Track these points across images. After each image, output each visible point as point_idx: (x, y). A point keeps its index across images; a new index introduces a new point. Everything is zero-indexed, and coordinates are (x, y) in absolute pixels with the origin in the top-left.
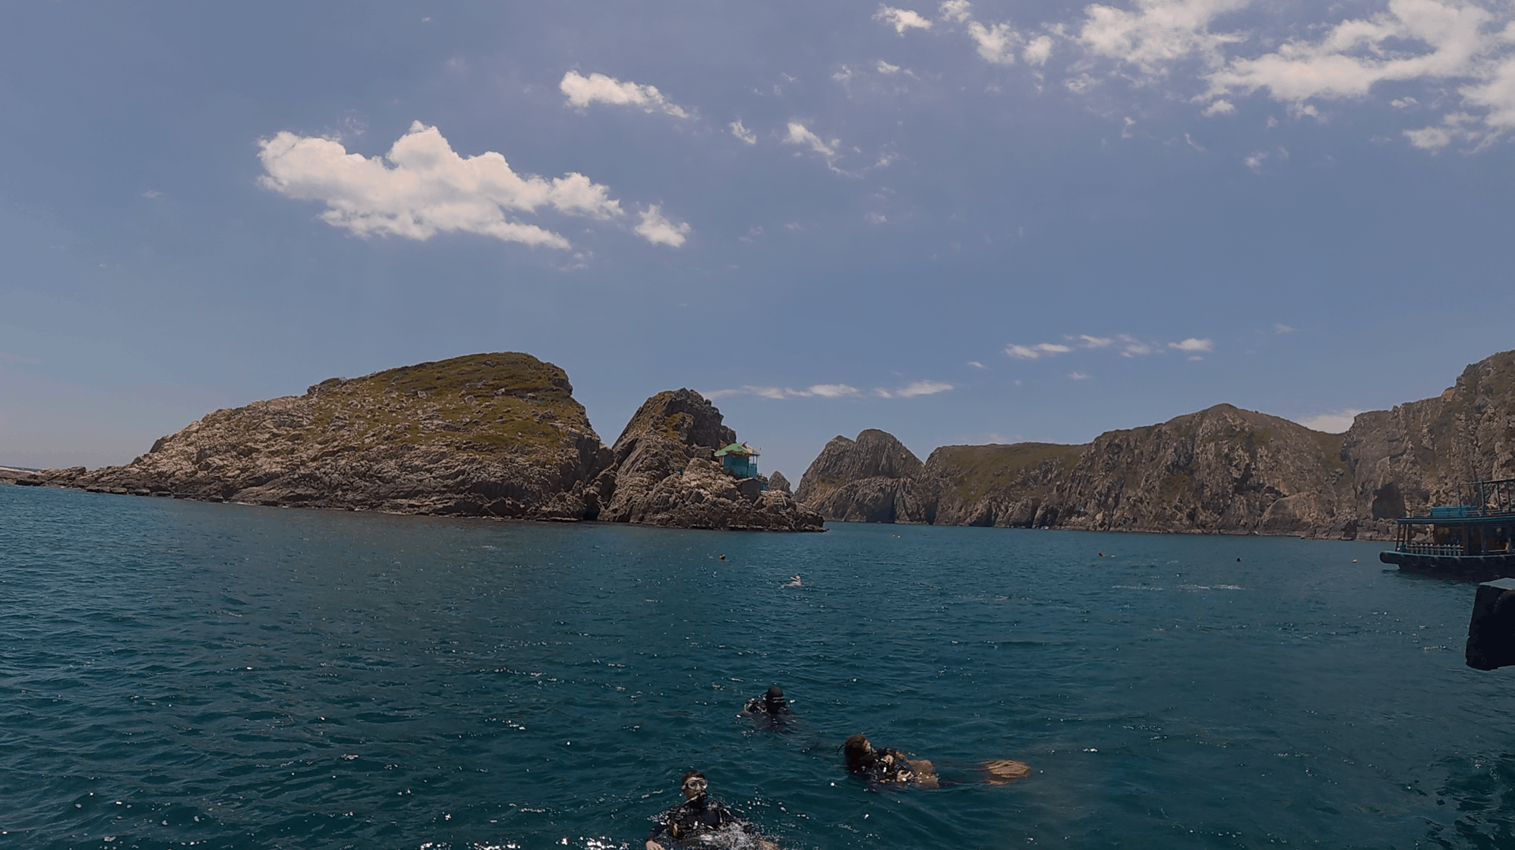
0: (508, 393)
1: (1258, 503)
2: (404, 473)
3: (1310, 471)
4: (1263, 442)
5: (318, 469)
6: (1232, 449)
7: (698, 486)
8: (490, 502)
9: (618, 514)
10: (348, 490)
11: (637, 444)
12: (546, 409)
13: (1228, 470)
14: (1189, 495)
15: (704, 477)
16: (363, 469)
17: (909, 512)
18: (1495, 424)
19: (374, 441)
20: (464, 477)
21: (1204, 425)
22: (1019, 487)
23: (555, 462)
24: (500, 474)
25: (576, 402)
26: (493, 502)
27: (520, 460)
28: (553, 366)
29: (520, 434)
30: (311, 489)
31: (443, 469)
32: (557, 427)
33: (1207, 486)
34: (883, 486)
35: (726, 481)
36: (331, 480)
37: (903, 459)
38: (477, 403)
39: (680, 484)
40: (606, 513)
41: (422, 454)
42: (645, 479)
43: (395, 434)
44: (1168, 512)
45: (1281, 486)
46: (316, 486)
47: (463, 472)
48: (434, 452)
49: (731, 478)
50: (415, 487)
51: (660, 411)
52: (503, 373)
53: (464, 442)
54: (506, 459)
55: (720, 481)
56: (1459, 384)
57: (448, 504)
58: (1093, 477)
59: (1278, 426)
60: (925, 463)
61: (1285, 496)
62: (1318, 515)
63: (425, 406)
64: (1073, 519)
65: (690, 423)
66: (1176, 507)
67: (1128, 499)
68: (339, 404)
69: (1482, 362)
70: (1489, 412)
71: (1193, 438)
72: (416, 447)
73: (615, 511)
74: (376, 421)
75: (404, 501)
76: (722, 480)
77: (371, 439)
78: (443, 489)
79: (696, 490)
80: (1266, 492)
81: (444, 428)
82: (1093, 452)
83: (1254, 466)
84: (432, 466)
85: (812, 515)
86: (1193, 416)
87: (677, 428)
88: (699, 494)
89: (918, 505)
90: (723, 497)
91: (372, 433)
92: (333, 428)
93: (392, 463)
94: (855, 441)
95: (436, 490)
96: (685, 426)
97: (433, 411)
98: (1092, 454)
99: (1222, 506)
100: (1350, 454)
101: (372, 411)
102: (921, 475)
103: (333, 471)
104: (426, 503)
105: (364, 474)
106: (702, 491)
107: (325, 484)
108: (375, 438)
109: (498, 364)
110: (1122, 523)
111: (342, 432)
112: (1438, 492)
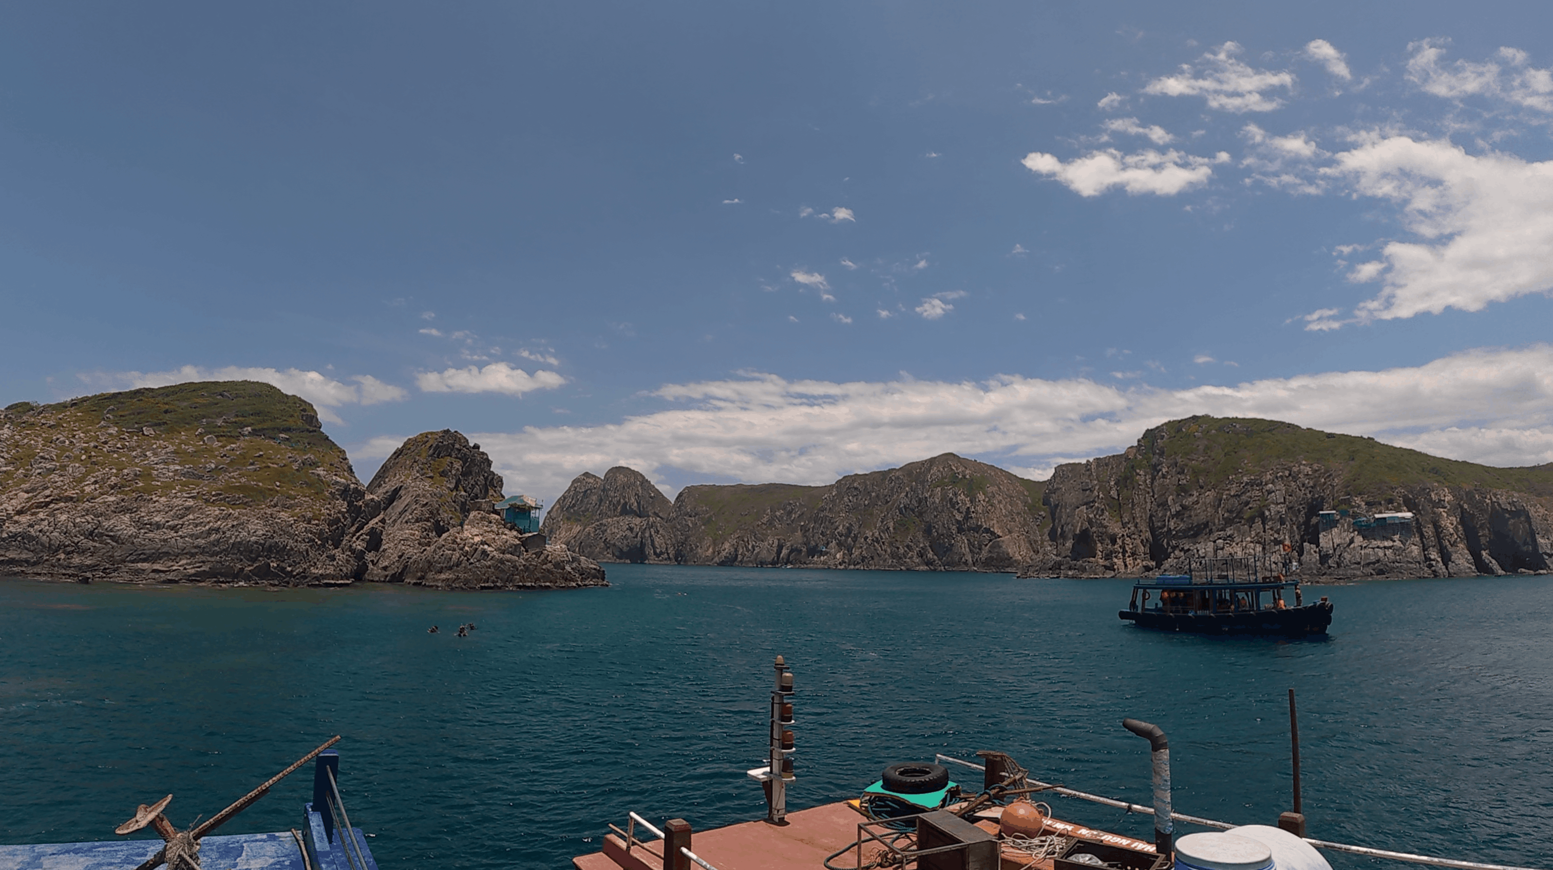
0: (255, 433)
1: (976, 543)
2: (142, 531)
3: (1018, 514)
4: (981, 488)
5: (31, 526)
6: (955, 494)
7: (483, 543)
8: (252, 566)
9: (390, 572)
10: (73, 552)
11: (402, 492)
12: (305, 455)
13: (952, 513)
14: (920, 535)
15: (486, 532)
16: (90, 526)
17: (658, 551)
18: (1168, 481)
19: (96, 489)
20: (218, 536)
21: (932, 472)
22: (764, 527)
23: (322, 517)
24: (261, 532)
25: (336, 445)
26: (255, 565)
27: (284, 515)
28: (300, 399)
29: (278, 484)
30: (26, 551)
31: (191, 526)
32: (318, 475)
33: (934, 527)
34: (632, 525)
35: (510, 537)
36: (50, 540)
37: (651, 497)
38: (220, 444)
39: (461, 539)
40: (375, 571)
41: (162, 508)
42: (417, 532)
43: (124, 482)
44: (902, 551)
45: (996, 526)
46: (32, 548)
47: (217, 530)
48: (178, 506)
49: (515, 533)
50: (159, 549)
51: (424, 455)
52: (247, 408)
53: (214, 493)
54: (265, 513)
55: (504, 536)
56: (1139, 445)
57: (202, 569)
58: (835, 518)
59: (993, 474)
60: (673, 503)
61: (999, 537)
62: (1026, 553)
63: (155, 446)
64: (815, 558)
65: (458, 469)
66: (908, 546)
67: (866, 538)
68: (40, 439)
69: (1157, 428)
70: (1164, 470)
71: (923, 483)
72: (155, 499)
73: (385, 568)
74: (95, 463)
75: (146, 565)
76: (506, 534)
77: (93, 487)
78: (194, 551)
79: (481, 546)
80: (983, 532)
81: (184, 475)
82: (834, 494)
83: (973, 510)
84: (176, 522)
85: (595, 569)
86: (923, 463)
87: (443, 474)
88: (484, 552)
89: (666, 544)
90: (508, 553)
91: (93, 480)
92: (39, 471)
93: (126, 518)
94: (603, 478)
95: (185, 552)
96: (453, 472)
97: (166, 453)
98: (833, 497)
99: (947, 545)
100: (1051, 499)
101: (86, 450)
102: (669, 514)
103: (52, 528)
104: (174, 568)
105: (91, 533)
106: (486, 547)
107: (42, 545)
108: (97, 486)
109: (237, 396)
110: (860, 561)
111: (54, 477)
112: (1123, 535)
